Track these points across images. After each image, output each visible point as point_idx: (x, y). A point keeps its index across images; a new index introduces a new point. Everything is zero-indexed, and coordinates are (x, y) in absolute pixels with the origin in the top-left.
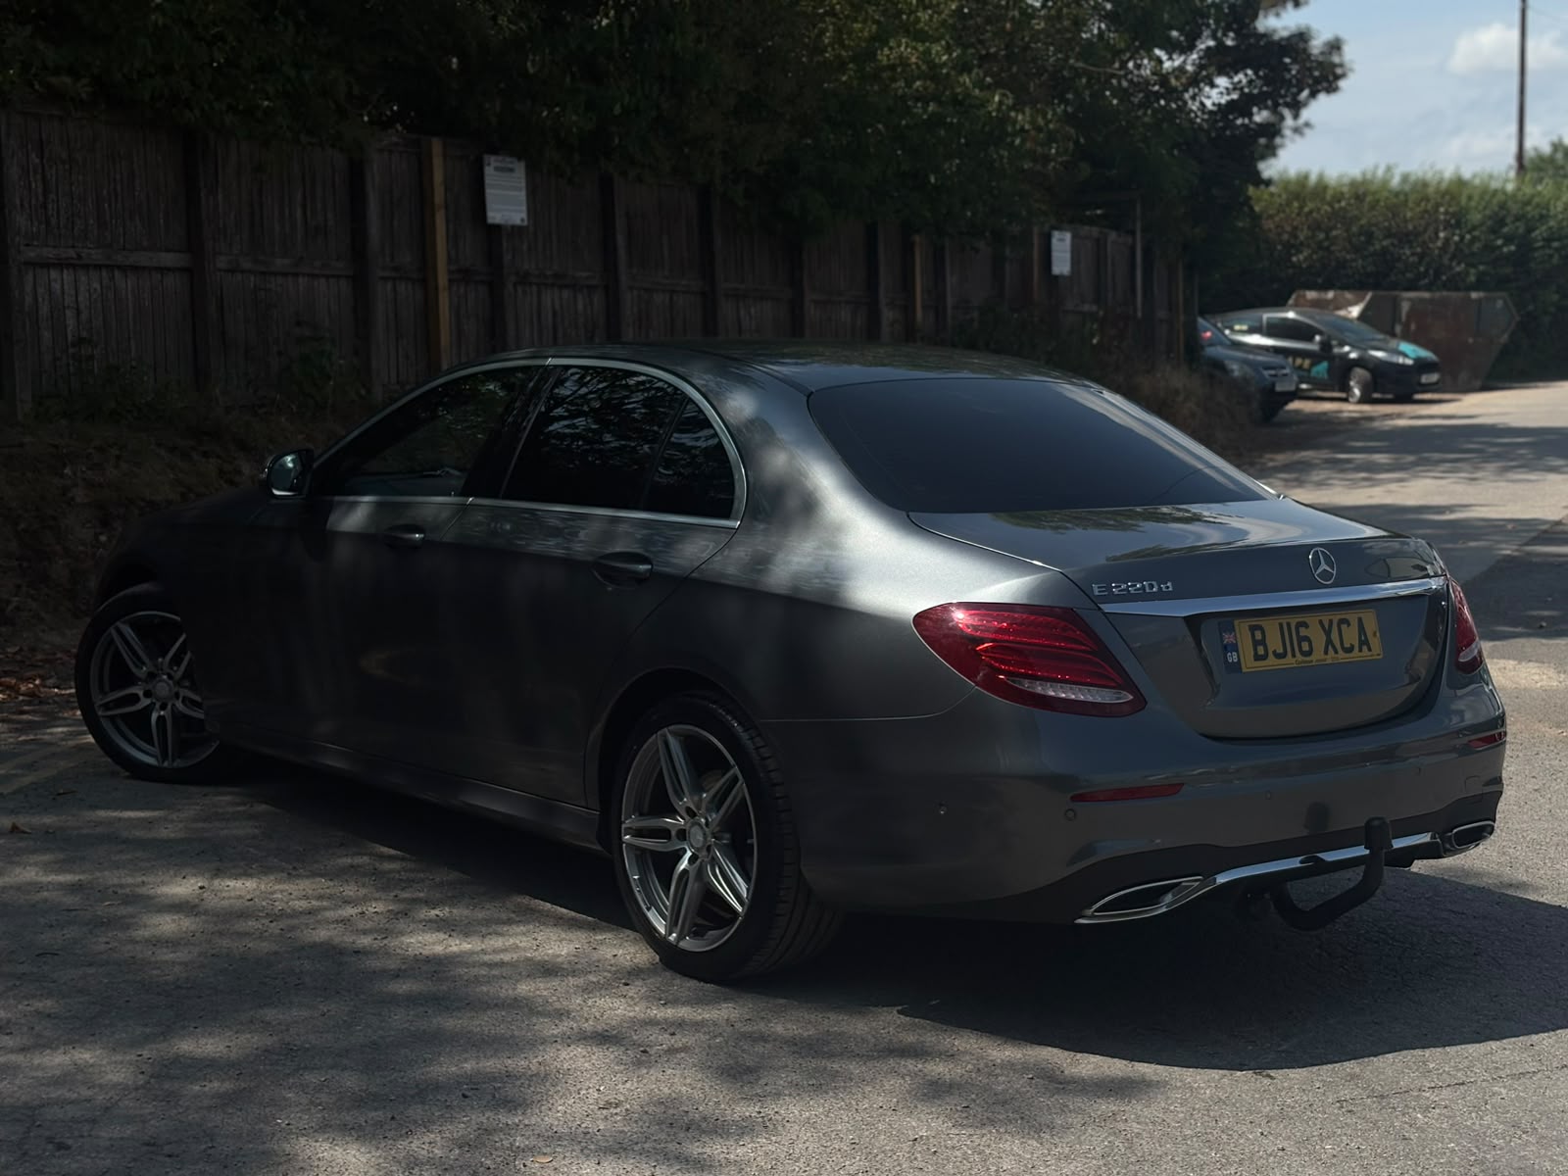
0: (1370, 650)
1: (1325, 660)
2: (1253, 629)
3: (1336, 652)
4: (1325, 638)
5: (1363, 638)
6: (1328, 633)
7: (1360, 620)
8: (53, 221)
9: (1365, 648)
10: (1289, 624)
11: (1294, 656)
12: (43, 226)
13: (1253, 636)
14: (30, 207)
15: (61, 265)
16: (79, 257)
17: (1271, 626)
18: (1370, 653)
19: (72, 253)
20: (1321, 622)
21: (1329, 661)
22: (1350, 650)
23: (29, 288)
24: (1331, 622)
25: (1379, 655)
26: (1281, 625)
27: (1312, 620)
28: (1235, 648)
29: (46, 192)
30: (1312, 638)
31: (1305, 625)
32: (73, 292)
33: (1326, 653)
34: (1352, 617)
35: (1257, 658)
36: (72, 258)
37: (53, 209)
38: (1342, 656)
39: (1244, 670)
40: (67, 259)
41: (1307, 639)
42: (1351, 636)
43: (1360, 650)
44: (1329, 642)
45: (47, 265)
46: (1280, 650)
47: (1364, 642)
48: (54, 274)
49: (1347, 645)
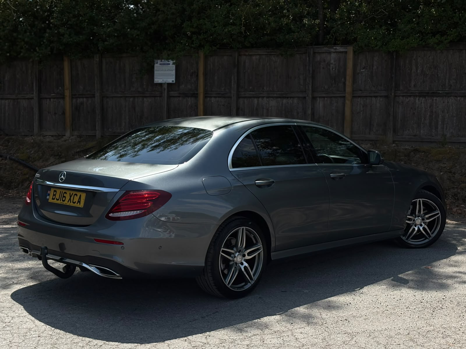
0: (80, 204)
1: (67, 204)
2: (55, 191)
3: (71, 202)
4: (69, 198)
5: (79, 200)
6: (71, 197)
7: (80, 195)
9: (79, 203)
10: (62, 192)
11: (60, 201)
13: (54, 193)
17: (58, 191)
18: (79, 205)
20: (70, 193)
21: (68, 204)
22: (74, 203)
24: (73, 194)
25: (82, 206)
26: (61, 192)
27: (68, 192)
28: (49, 195)
30: (66, 197)
31: (66, 193)
33: (68, 202)
34: (79, 194)
35: (53, 199)
38: (72, 204)
39: (49, 201)
41: (65, 197)
42: (76, 199)
43: (77, 204)
44: (70, 199)
46: (58, 198)
47: (79, 202)
49: (74, 201)
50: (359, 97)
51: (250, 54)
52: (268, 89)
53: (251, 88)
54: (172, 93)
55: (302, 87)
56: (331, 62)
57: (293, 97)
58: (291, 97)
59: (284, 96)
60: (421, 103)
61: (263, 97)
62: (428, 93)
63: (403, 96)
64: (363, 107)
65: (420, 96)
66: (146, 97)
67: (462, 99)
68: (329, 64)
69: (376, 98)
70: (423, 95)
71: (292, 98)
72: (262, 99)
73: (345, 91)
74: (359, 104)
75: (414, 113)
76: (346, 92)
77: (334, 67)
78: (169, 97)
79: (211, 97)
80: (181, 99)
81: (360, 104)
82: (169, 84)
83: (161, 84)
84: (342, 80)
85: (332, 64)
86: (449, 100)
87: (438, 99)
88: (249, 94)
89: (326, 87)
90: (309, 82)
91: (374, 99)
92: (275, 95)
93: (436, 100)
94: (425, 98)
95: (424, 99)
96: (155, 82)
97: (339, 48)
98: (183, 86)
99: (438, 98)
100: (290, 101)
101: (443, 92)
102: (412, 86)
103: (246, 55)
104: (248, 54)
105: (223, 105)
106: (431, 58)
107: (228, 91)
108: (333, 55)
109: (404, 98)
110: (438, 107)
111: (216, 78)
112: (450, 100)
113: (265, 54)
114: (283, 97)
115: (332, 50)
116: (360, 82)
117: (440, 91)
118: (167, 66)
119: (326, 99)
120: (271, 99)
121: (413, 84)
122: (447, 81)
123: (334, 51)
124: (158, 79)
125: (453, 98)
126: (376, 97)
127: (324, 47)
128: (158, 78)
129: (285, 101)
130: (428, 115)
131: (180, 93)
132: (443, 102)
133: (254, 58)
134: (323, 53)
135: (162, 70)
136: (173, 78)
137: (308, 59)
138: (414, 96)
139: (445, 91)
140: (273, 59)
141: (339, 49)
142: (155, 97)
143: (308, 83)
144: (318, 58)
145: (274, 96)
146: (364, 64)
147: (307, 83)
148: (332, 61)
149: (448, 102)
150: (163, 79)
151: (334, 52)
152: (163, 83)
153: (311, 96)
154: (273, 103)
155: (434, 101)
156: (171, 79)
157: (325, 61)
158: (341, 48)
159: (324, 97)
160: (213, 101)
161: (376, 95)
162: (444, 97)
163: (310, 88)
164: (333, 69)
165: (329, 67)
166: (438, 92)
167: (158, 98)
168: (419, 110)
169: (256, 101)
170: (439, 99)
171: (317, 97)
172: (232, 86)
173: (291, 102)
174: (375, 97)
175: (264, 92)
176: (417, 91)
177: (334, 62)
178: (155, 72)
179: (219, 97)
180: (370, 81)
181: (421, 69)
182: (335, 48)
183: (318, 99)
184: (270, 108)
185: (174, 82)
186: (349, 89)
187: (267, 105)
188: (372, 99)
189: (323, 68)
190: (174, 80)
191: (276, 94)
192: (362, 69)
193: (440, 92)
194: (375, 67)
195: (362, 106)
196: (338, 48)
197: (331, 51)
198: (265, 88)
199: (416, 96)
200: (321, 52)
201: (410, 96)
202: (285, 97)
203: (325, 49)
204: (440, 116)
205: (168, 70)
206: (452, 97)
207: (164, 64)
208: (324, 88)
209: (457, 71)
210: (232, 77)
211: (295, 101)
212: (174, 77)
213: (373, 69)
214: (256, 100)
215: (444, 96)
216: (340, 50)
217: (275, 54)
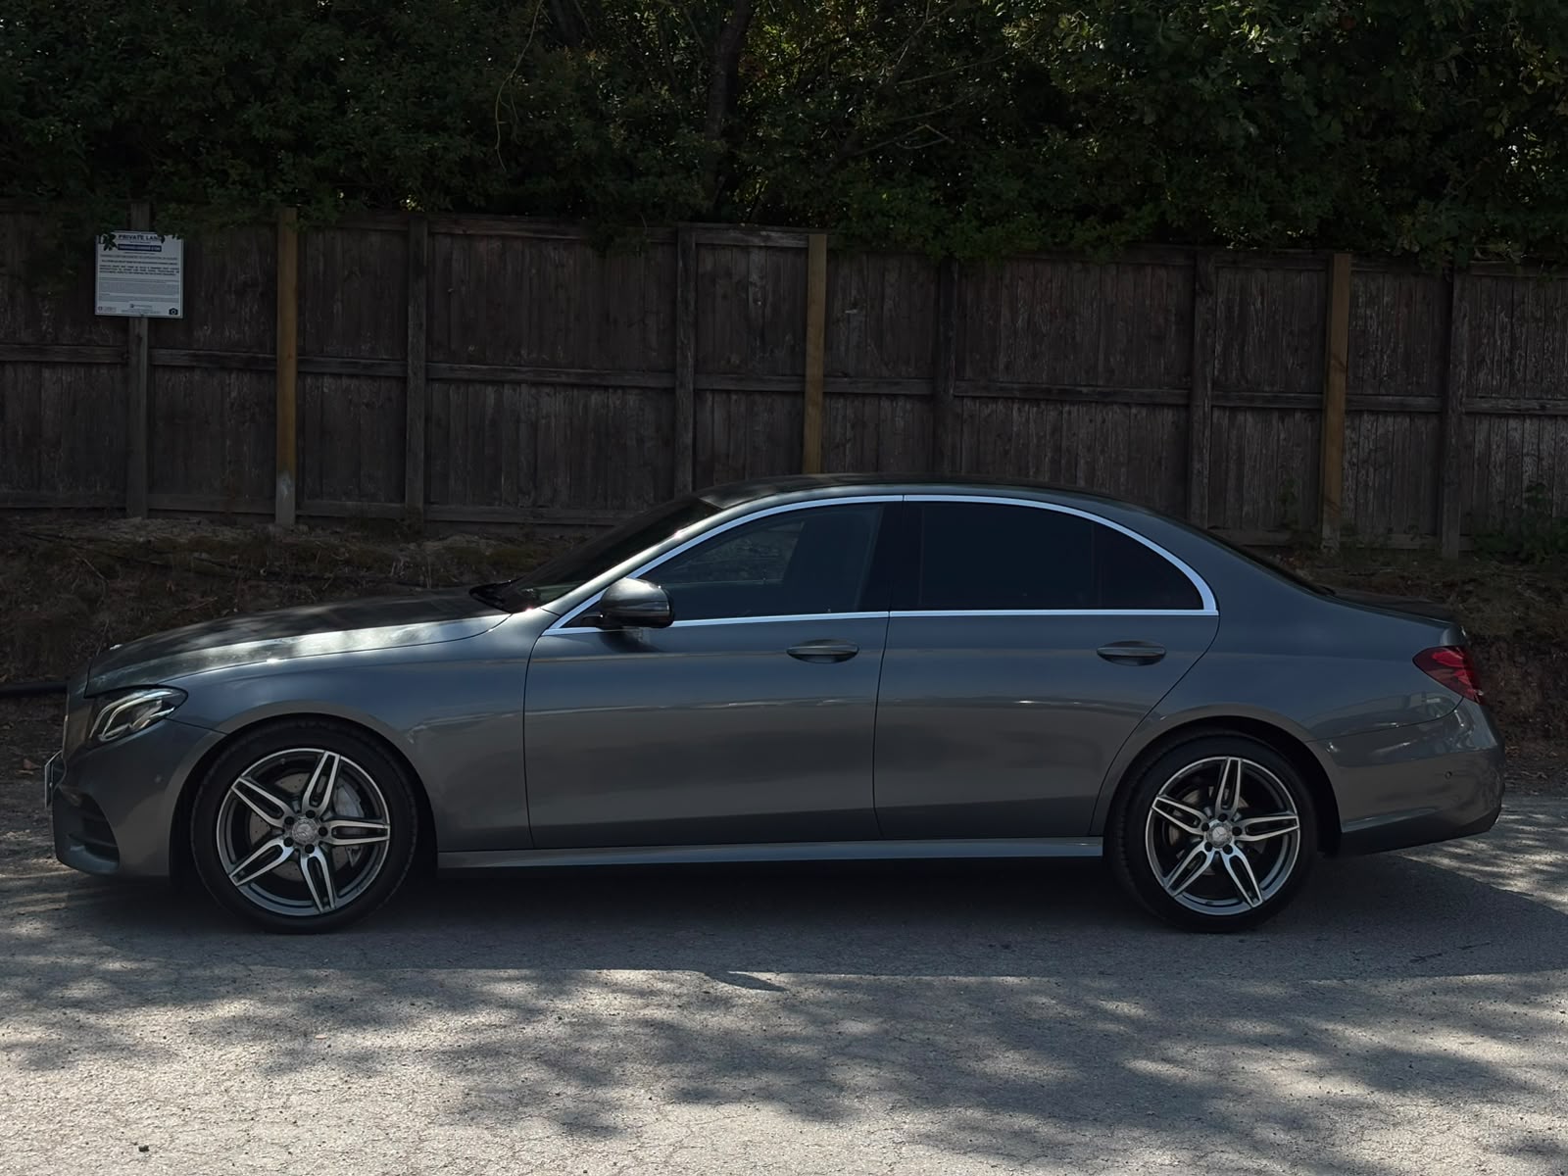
8: (1519, 376)
12: (1507, 380)
14: (1493, 363)
15: (1521, 415)
16: (1543, 407)
19: (1535, 404)
23: (1481, 436)
29: (1512, 350)
32: (1535, 441)
36: (1535, 409)
37: (1519, 363)
40: (1528, 410)
45: (1507, 416)
48: (1513, 423)
50: (841, 395)
51: (468, 233)
52: (534, 355)
53: (471, 348)
54: (164, 355)
55: (654, 354)
56: (751, 280)
57: (623, 388)
58: (616, 388)
59: (596, 381)
60: (1028, 420)
61: (519, 383)
62: (1049, 391)
63: (974, 398)
64: (853, 427)
65: (1023, 401)
66: (53, 365)
67: (1144, 412)
68: (743, 285)
69: (892, 401)
70: (1033, 396)
71: (620, 392)
72: (514, 390)
73: (804, 376)
74: (840, 417)
75: (1006, 452)
76: (808, 379)
77: (759, 295)
78: (153, 367)
79: (323, 374)
80: (197, 376)
81: (844, 417)
82: (156, 322)
83: (122, 323)
84: (787, 338)
85: (755, 285)
86: (1107, 414)
87: (1074, 409)
88: (467, 370)
89: (735, 360)
90: (686, 342)
91: (885, 404)
92: (564, 379)
93: (1069, 413)
94: (1038, 406)
95: (1035, 409)
96: (98, 312)
97: (779, 234)
98: (208, 330)
99: (1076, 407)
100: (614, 400)
101: (1091, 389)
102: (1001, 366)
103: (452, 235)
104: (461, 232)
105: (367, 405)
106: (1054, 285)
107: (385, 357)
108: (757, 257)
109: (978, 405)
110: (1074, 434)
111: (338, 307)
112: (1110, 414)
113: (523, 238)
114: (591, 387)
115: (757, 241)
116: (843, 348)
117: (1081, 386)
118: (149, 254)
119: (734, 397)
120: (547, 390)
121: (1002, 360)
122: (1101, 357)
123: (763, 244)
124: (111, 302)
125: (1118, 411)
126: (893, 397)
127: (727, 229)
128: (112, 299)
129: (595, 398)
130: (1047, 459)
131: (195, 355)
132: (1091, 421)
133: (482, 247)
134: (724, 247)
135: (129, 270)
136: (176, 301)
137: (681, 264)
138: (1006, 399)
139: (1097, 386)
140: (552, 255)
141: (780, 238)
142: (90, 365)
143: (682, 343)
144: (708, 263)
145: (557, 380)
146: (854, 292)
147: (679, 344)
148: (754, 277)
149: (1104, 421)
150: (131, 302)
151: (760, 247)
152: (134, 318)
153: (691, 388)
154: (553, 404)
155: (1065, 415)
156: (167, 302)
157: (729, 274)
158: (784, 236)
159: (728, 392)
160: (325, 390)
161: (895, 390)
162: (1094, 405)
163: (691, 362)
164: (755, 301)
165: (744, 296)
166: (1079, 389)
167: (104, 371)
168: (1021, 441)
169: (493, 396)
170: (1078, 410)
171: (707, 390)
172: (410, 339)
173: (618, 402)
174: (887, 396)
175: (520, 366)
176: (1016, 386)
177: (761, 278)
178: (99, 275)
179: (351, 376)
180: (873, 346)
181: (1026, 317)
182: (764, 233)
183: (709, 396)
184: (543, 421)
185: (180, 315)
186: (814, 370)
187: (533, 410)
188: (882, 404)
189: (725, 297)
190: (179, 306)
191: (568, 374)
192: (851, 309)
193: (1085, 390)
194: (888, 304)
195: (848, 425)
196: (773, 234)
197: (751, 244)
198: (524, 352)
199: (1013, 399)
200: (720, 245)
201: (995, 399)
202: (598, 387)
203: (732, 235)
204: (1082, 461)
205: (152, 271)
206: (1115, 407)
207: (137, 248)
208: (729, 361)
209: (1130, 329)
210: (410, 309)
211: (632, 399)
212: (179, 296)
213: (882, 307)
214: (490, 393)
215: (1091, 402)
216: (781, 241)
217: (563, 240)
